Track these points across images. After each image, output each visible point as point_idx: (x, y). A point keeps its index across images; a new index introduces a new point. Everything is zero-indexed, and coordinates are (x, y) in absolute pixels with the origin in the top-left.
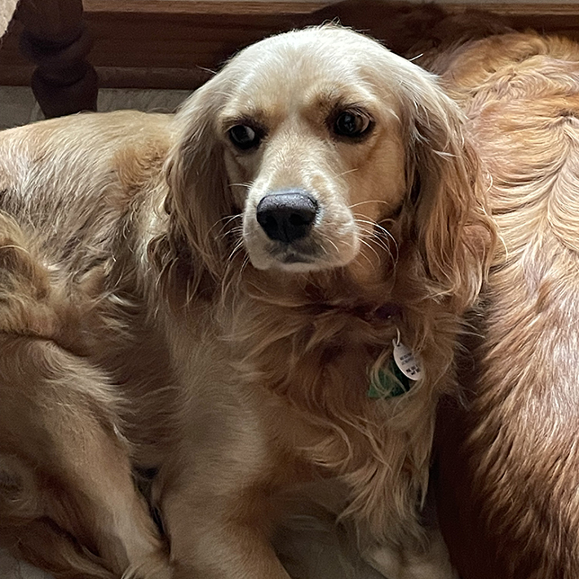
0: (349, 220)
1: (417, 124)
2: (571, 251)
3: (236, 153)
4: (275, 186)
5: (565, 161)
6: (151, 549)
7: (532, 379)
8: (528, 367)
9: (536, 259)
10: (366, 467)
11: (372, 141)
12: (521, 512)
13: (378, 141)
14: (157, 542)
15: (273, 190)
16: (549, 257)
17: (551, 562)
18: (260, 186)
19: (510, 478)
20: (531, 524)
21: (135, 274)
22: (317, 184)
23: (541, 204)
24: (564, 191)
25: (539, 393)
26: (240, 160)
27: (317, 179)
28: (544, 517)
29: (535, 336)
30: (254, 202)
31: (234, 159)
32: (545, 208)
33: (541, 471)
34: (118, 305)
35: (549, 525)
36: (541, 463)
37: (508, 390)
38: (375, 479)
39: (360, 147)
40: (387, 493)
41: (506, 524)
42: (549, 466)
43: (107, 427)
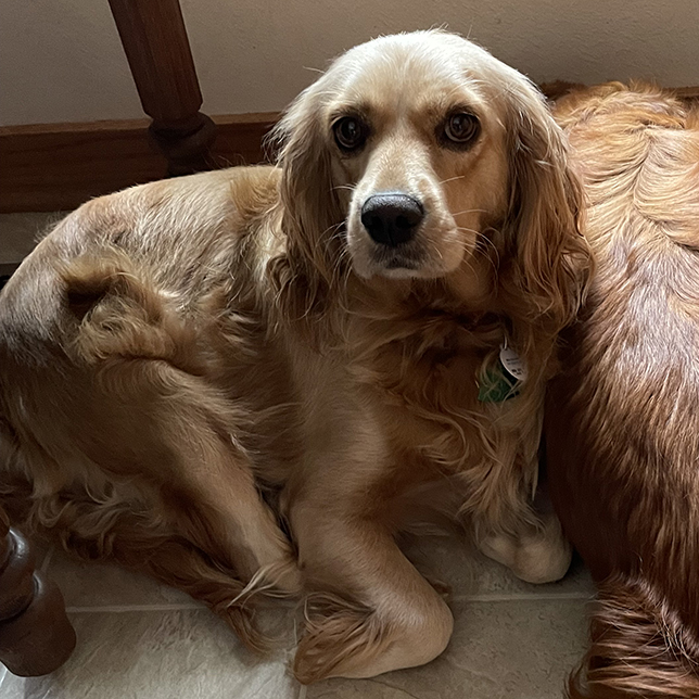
0: (453, 228)
1: (520, 134)
2: (656, 223)
3: (341, 155)
4: (380, 187)
5: (647, 156)
6: (280, 555)
7: (625, 333)
8: (621, 326)
9: (625, 234)
10: (481, 465)
11: (478, 149)
12: (622, 452)
13: (484, 150)
14: (285, 547)
15: (378, 191)
16: (637, 231)
17: (651, 491)
18: (365, 186)
19: (609, 425)
20: (630, 461)
21: (254, 292)
22: (424, 188)
23: (628, 193)
24: (647, 179)
25: (632, 343)
26: (345, 163)
27: (423, 183)
28: (642, 452)
29: (626, 297)
30: (358, 204)
31: (340, 163)
32: (632, 196)
33: (637, 408)
34: (239, 323)
35: (647, 458)
36: (637, 401)
37: (605, 348)
38: (490, 476)
39: (466, 155)
40: (501, 489)
41: (608, 468)
42: (643, 402)
43: (225, 439)
